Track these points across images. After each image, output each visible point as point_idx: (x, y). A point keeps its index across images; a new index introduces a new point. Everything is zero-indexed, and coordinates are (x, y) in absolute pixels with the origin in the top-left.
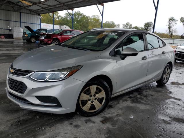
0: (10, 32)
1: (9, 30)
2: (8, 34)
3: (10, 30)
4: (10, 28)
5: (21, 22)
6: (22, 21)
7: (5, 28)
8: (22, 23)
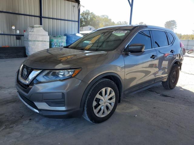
0: (18, 41)
1: (15, 37)
2: (13, 45)
3: (19, 37)
4: (18, 32)
5: (41, 17)
6: (43, 15)
7: (6, 33)
8: (43, 19)
